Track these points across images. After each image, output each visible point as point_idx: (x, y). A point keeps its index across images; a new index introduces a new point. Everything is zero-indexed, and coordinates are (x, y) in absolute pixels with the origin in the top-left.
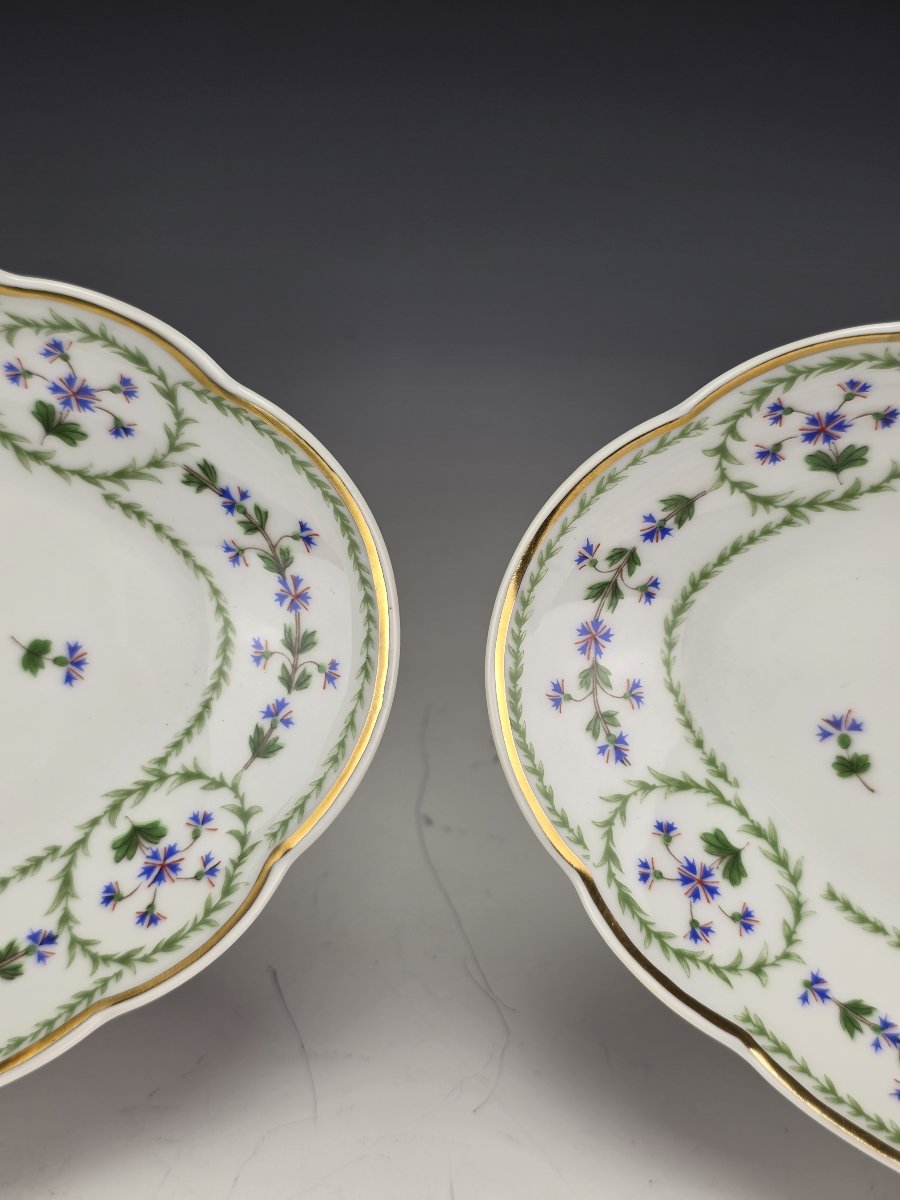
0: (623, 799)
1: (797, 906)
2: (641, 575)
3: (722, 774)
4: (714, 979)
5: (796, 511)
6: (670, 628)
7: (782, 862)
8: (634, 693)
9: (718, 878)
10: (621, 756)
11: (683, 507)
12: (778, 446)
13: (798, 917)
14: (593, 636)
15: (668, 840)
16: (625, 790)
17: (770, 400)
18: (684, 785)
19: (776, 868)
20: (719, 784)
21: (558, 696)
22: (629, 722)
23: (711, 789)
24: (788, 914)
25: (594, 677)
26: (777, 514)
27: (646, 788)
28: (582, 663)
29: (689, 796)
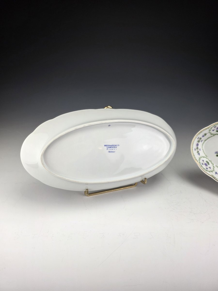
0: (200, 158)
1: (214, 167)
2: (201, 140)
3: (207, 156)
4: (209, 172)
5: (214, 135)
6: (203, 144)
7: (212, 163)
8: (200, 150)
9: (207, 165)
10: (199, 155)
11: (205, 134)
12: (214, 130)
13: (214, 168)
14: (197, 145)
15: (203, 161)
16: (200, 157)
17: (215, 126)
18: (204, 157)
19: (211, 164)
20: (207, 157)
21: (195, 150)
22: (200, 152)
23: (206, 158)
24: (213, 167)
25: (197, 148)
26: (213, 135)
27: (201, 157)
28: (197, 147)
29: (204, 158)
